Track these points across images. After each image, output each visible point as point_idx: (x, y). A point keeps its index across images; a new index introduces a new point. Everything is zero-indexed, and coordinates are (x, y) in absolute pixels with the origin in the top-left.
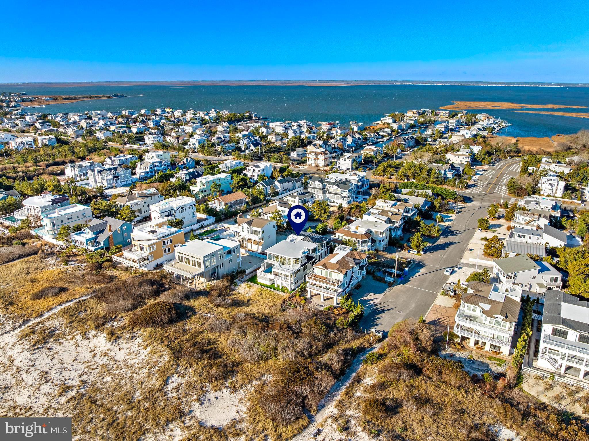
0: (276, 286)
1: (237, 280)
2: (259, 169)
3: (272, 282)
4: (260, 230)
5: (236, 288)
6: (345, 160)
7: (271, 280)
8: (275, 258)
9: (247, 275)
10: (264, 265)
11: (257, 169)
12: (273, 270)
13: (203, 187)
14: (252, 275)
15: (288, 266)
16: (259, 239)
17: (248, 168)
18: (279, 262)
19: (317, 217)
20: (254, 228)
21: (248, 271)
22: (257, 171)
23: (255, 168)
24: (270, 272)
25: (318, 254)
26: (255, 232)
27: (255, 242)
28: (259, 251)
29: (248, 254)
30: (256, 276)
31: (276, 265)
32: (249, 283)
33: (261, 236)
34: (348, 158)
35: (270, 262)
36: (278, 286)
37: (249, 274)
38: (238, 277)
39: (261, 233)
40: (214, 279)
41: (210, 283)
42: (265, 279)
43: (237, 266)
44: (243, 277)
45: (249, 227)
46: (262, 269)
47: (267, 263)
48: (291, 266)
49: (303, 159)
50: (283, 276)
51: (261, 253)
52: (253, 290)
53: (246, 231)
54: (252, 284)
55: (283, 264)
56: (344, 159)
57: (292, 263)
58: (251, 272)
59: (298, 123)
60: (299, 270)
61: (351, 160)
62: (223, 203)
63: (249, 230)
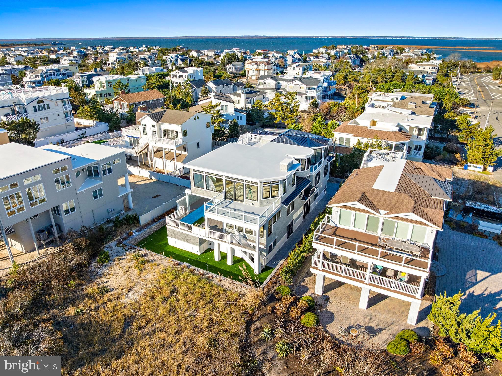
0: (217, 258)
1: (113, 244)
2: (187, 74)
3: (205, 246)
4: (177, 128)
5: (104, 271)
6: (294, 69)
7: (201, 241)
8: (212, 185)
9: (142, 228)
10: (184, 203)
11: (184, 75)
12: (207, 215)
13: (102, 89)
14: (156, 226)
15: (248, 203)
16: (178, 148)
17: (172, 74)
18: (223, 195)
19: (279, 119)
20: (166, 126)
21: (144, 219)
22: (184, 77)
23: (181, 73)
24: (200, 221)
25: (314, 173)
26: (167, 134)
27: (169, 156)
28: (178, 173)
29: (154, 179)
30: (163, 231)
31: (217, 201)
32: (144, 251)
33: (180, 141)
34: (297, 66)
35: (200, 193)
36: (223, 257)
37: (147, 225)
38: (115, 236)
39: (180, 135)
40: (49, 244)
41: (36, 254)
42: (186, 239)
43: (120, 207)
44: (130, 235)
45: (154, 123)
46: (180, 212)
47: (191, 197)
48: (257, 204)
49: (241, 72)
50: (236, 233)
51: (181, 177)
52: (150, 276)
53: (149, 132)
54: (151, 255)
55: (234, 198)
56: (292, 68)
57: (259, 195)
58: (155, 221)
59: (230, 50)
60: (277, 215)
61: (301, 68)
62: (126, 104)
63: (155, 129)
